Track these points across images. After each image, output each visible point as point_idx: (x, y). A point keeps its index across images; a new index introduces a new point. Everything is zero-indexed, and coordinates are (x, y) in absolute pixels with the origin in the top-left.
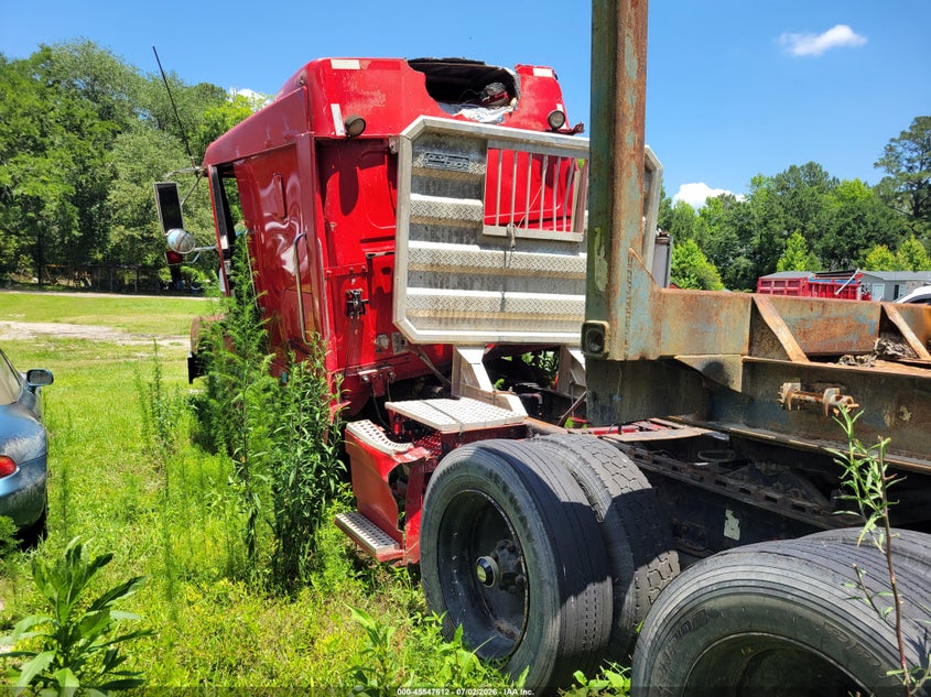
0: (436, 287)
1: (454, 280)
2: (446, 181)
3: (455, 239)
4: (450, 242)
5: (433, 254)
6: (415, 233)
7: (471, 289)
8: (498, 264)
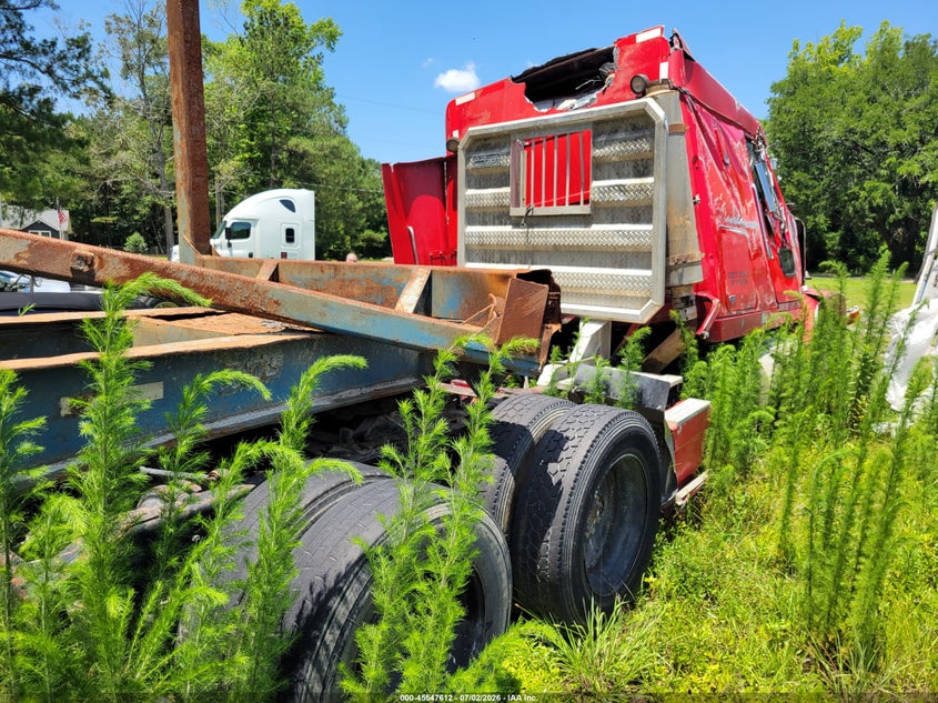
0: (486, 261)
1: (497, 256)
2: (491, 175)
3: (497, 222)
4: (494, 224)
5: (480, 236)
6: (470, 221)
7: (509, 263)
8: (522, 240)
